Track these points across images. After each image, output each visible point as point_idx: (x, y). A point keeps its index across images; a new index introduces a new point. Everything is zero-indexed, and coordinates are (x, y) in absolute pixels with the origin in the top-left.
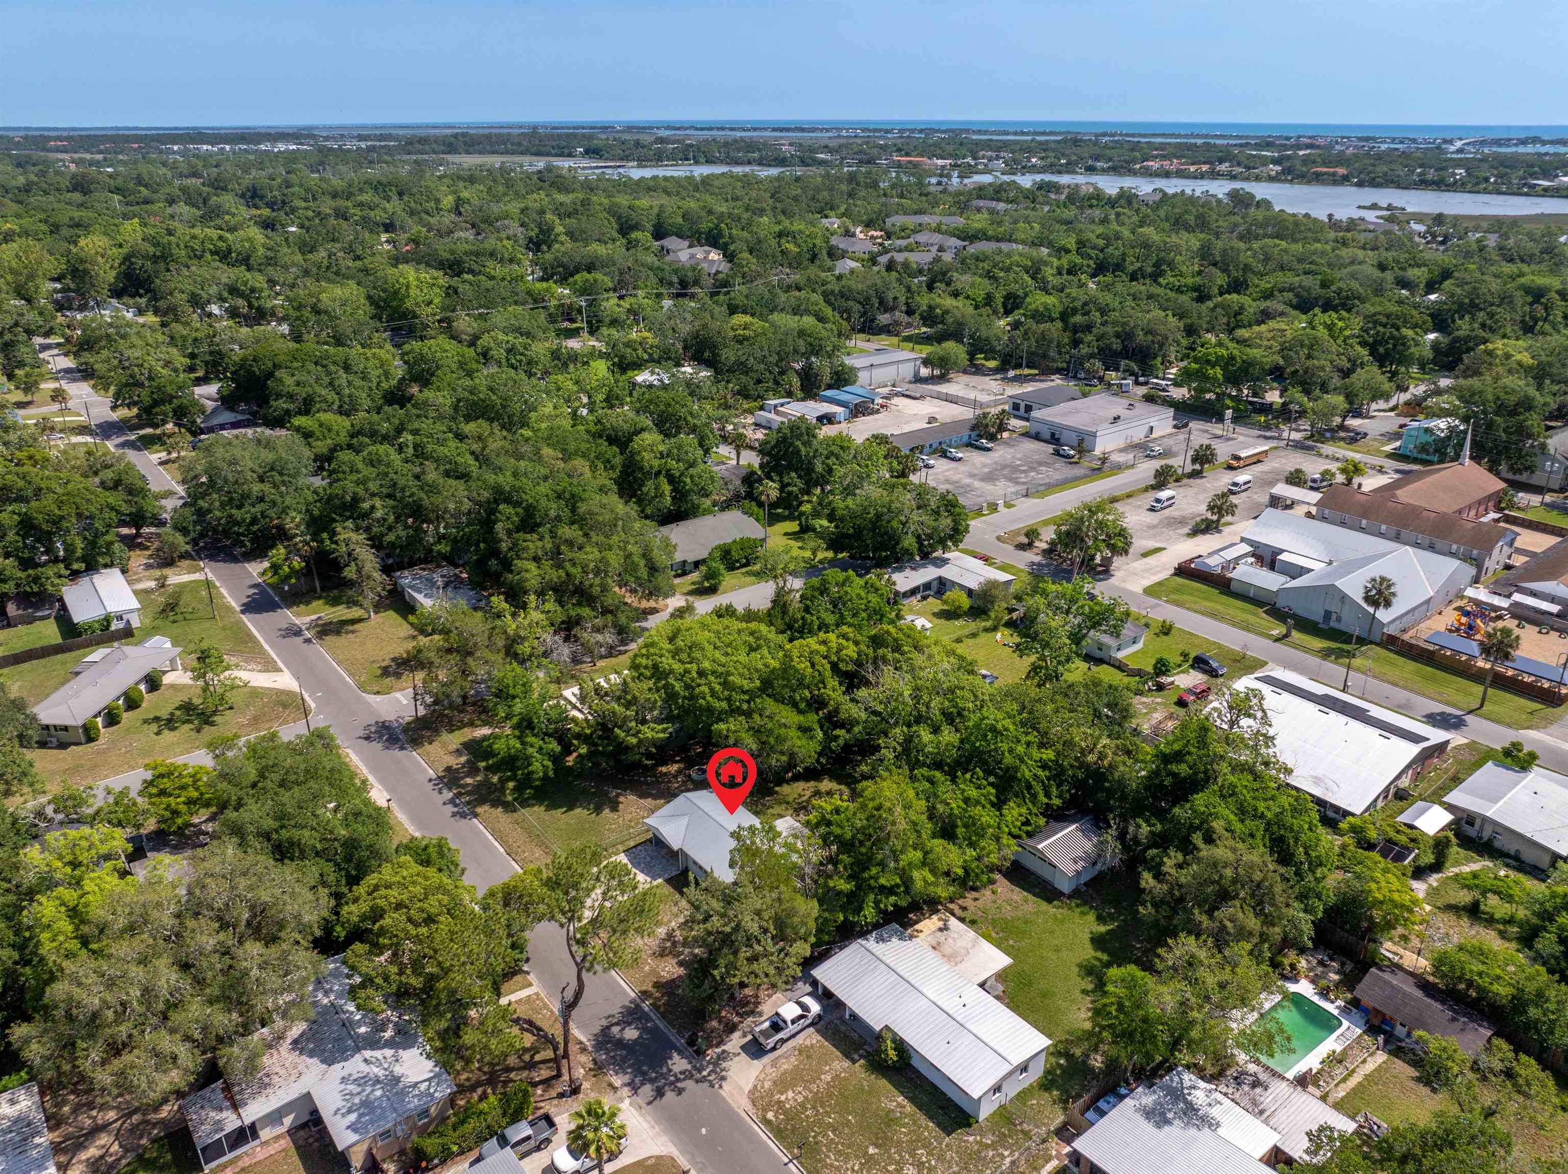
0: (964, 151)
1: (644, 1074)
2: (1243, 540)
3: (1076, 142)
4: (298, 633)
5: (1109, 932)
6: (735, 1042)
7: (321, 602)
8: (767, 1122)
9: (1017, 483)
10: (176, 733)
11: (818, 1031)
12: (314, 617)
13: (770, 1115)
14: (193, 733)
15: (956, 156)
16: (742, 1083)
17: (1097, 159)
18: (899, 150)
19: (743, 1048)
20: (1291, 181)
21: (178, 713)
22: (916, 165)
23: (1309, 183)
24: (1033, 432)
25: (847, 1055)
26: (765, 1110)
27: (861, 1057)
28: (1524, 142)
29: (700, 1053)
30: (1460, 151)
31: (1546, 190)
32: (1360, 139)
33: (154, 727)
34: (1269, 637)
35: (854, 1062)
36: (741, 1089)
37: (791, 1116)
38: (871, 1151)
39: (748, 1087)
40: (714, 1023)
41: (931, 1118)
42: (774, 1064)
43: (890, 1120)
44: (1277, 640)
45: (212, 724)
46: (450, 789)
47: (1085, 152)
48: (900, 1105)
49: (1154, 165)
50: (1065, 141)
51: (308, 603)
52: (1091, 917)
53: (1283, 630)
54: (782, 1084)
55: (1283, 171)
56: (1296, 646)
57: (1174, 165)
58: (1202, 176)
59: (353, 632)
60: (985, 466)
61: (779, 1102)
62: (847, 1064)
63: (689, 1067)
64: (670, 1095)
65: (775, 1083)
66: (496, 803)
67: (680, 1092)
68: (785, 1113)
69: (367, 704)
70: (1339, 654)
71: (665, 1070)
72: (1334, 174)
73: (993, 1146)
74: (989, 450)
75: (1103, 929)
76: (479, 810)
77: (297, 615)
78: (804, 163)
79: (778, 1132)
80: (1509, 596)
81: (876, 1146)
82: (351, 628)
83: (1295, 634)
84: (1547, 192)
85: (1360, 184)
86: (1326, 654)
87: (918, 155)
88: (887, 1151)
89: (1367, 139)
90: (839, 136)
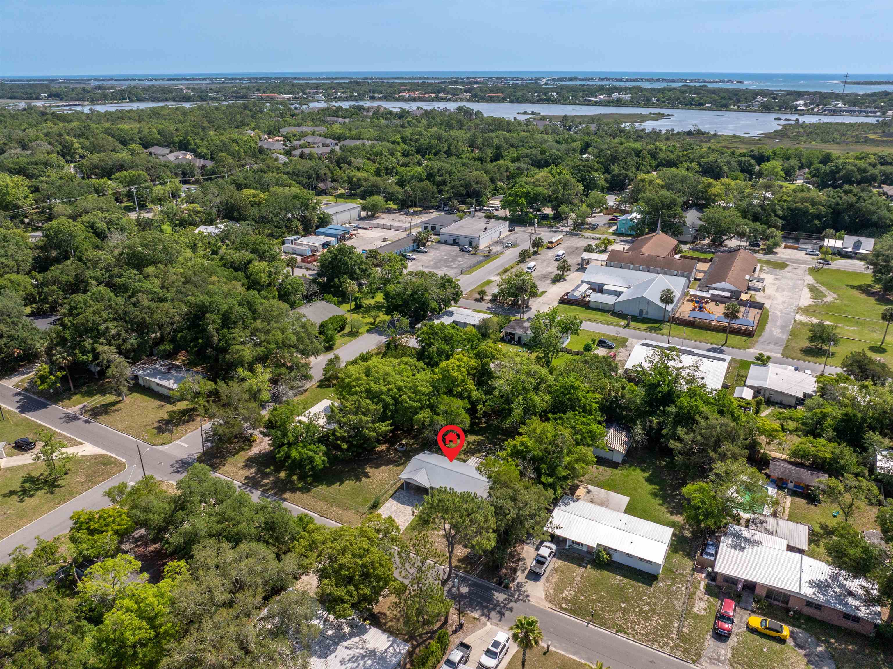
0: (296, 90)
1: (486, 607)
2: (583, 282)
3: (357, 83)
4: (76, 418)
5: (650, 475)
6: (521, 577)
7: (78, 396)
8: (565, 609)
9: (453, 268)
10: (35, 498)
11: (558, 558)
12: (81, 406)
13: (564, 605)
14: (48, 495)
15: (293, 93)
16: (538, 595)
17: (373, 92)
18: (258, 90)
19: (526, 578)
20: (478, 101)
21: (27, 485)
22: (272, 99)
23: (487, 101)
24: (443, 241)
25: (580, 565)
26: (560, 604)
27: (587, 564)
28: (571, 79)
29: (507, 587)
30: (546, 84)
31: (596, 102)
32: (497, 78)
33: (15, 498)
34: (621, 326)
35: (586, 567)
36: (539, 598)
37: (574, 602)
38: (623, 605)
39: (543, 596)
40: (504, 571)
41: (638, 581)
42: (548, 581)
43: (622, 589)
44: (625, 327)
45: (59, 486)
46: (257, 489)
47: (366, 88)
48: (620, 580)
49: (405, 94)
50: (351, 83)
51: (69, 399)
52: (638, 471)
53: (626, 322)
54: (559, 588)
55: (472, 96)
56: (635, 329)
57: (416, 94)
58: (433, 100)
59: (118, 410)
60: (430, 261)
61: (563, 598)
62: (583, 569)
63: (506, 596)
64: (507, 613)
65: (554, 590)
66: (294, 490)
67: (511, 609)
68: (570, 601)
69: (160, 452)
70: (656, 329)
71: (495, 602)
72: (498, 97)
73: (673, 585)
74: (426, 252)
75: (647, 475)
76: (285, 496)
77: (67, 407)
78: (202, 99)
79: (574, 612)
80: (708, 291)
81: (624, 603)
82: (114, 408)
83: (632, 323)
84: (596, 104)
85: (512, 102)
86: (650, 330)
87: (271, 93)
88: (630, 603)
89: (501, 78)
90: (213, 83)
